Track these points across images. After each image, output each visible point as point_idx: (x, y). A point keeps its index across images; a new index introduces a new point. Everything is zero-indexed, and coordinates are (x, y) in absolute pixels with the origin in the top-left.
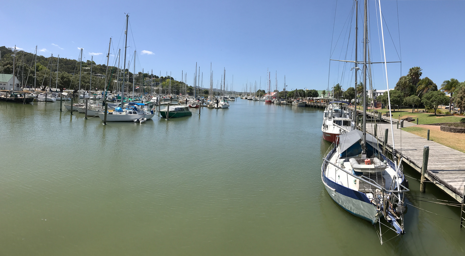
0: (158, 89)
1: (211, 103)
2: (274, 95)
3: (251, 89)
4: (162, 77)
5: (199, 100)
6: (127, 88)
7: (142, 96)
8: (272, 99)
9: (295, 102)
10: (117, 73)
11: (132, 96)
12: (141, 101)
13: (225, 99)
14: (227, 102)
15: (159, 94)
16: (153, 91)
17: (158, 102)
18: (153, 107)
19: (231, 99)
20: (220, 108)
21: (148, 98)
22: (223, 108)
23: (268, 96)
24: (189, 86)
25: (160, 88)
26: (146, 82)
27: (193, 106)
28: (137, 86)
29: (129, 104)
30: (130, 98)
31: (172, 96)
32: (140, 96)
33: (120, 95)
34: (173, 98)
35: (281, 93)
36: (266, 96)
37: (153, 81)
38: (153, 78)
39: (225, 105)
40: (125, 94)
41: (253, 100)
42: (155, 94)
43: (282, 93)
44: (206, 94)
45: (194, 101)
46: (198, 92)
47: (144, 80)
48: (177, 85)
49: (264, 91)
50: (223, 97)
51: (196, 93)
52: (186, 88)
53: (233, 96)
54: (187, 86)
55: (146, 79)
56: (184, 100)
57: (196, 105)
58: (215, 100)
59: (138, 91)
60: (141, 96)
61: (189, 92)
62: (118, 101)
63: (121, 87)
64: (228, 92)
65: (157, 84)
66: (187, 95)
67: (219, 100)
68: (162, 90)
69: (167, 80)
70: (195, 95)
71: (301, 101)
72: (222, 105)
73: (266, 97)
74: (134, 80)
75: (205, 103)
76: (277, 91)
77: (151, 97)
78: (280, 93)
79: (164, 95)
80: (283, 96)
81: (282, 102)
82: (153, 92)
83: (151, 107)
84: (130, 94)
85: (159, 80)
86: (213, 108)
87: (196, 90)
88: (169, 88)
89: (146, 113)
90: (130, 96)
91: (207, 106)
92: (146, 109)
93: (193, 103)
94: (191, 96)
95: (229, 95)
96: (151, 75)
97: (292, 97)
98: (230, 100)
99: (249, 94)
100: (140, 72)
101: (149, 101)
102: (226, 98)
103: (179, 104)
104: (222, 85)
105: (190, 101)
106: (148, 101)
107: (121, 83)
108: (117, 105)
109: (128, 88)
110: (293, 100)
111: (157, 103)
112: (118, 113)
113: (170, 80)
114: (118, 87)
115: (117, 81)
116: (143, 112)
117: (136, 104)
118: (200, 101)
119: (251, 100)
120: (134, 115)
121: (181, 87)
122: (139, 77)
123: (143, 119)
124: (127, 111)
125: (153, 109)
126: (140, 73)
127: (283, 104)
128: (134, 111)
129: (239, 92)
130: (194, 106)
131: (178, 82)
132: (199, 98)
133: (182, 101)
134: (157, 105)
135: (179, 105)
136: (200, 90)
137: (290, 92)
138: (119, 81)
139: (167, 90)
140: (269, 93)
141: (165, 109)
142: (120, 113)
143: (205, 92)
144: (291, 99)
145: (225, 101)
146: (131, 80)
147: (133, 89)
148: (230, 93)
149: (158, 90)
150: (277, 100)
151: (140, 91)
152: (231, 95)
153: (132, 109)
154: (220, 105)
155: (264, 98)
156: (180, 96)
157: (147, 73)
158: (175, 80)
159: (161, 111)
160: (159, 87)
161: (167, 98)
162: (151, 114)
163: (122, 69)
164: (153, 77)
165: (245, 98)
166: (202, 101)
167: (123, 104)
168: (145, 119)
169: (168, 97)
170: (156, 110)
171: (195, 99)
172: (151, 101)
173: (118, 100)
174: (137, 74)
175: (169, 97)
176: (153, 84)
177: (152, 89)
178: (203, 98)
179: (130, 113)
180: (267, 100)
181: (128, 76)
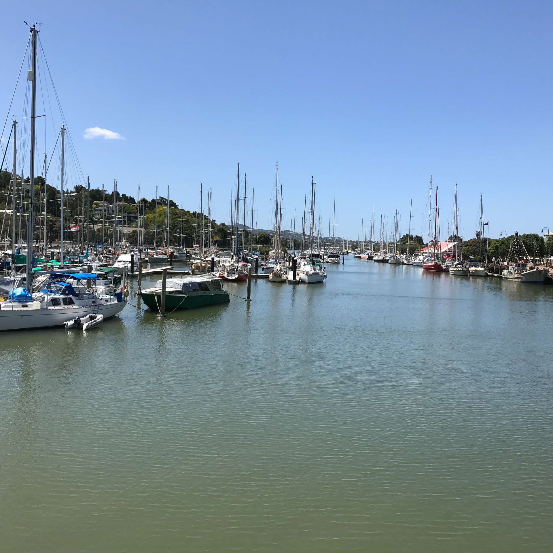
0: (135, 232)
1: (278, 268)
2: (449, 249)
3: (383, 231)
4: (144, 201)
5: (245, 260)
6: (43, 230)
7: (87, 253)
8: (443, 261)
9: (512, 271)
10: (11, 188)
11: (59, 253)
12: (86, 267)
13: (315, 259)
14: (321, 268)
15: (136, 245)
16: (120, 237)
17: (135, 269)
18: (122, 282)
19: (329, 260)
20: (302, 282)
21: (107, 257)
22: (309, 283)
23: (430, 251)
24: (219, 224)
25: (140, 229)
26: (99, 212)
27: (231, 278)
28: (72, 225)
29: (51, 275)
30: (55, 258)
31: (174, 252)
32: (83, 253)
33: (24, 252)
34: (176, 257)
35: (471, 243)
36: (427, 251)
37: (120, 211)
38: (119, 201)
39: (315, 273)
40: (38, 249)
41: (389, 261)
42: (126, 247)
43: (471, 245)
44: (263, 246)
45: (232, 263)
46: (243, 241)
47: (91, 206)
48: (187, 221)
49: (419, 240)
50: (308, 252)
51: (239, 243)
52: (210, 229)
53: (333, 249)
54: (214, 225)
55: (97, 204)
56: (207, 261)
57: (239, 274)
58: (286, 261)
59: (76, 238)
60: (85, 252)
61: (218, 238)
62: (18, 269)
63: (24, 230)
64: (321, 239)
65: (129, 217)
66: (214, 248)
67: (298, 261)
68: (145, 235)
69: (159, 208)
70: (234, 247)
71: (531, 268)
72: (307, 275)
73: (426, 255)
74: (62, 208)
75: (263, 270)
76: (459, 237)
77: (114, 254)
78: (466, 244)
79: (152, 249)
80: (474, 254)
81: (472, 269)
82: (120, 239)
83: (116, 282)
84: (51, 248)
85: (137, 209)
86: (284, 282)
87: (239, 235)
88: (164, 228)
89: (101, 299)
90: (52, 253)
91: (268, 277)
92: (100, 288)
93: (229, 269)
94: (226, 250)
95: (324, 249)
96: (113, 193)
97: (504, 255)
98: (327, 262)
99: (377, 246)
100: (79, 184)
101: (109, 265)
102: (317, 256)
103: (193, 271)
104: (305, 222)
105: (221, 264)
106: (106, 266)
107: (23, 216)
108: (15, 281)
109: (45, 231)
110: (505, 263)
111: (132, 271)
112: (18, 307)
113: (167, 208)
114: (16, 228)
115: (12, 212)
116: (94, 297)
117: (71, 275)
118: (250, 265)
119: (384, 261)
120: (66, 307)
121: (199, 227)
122: (78, 198)
123: (92, 318)
124: (44, 297)
125: (122, 289)
126: (79, 189)
127: (476, 275)
128: (65, 296)
129: (351, 241)
130: (234, 278)
131: (189, 212)
132: (247, 255)
133: (201, 263)
134: (133, 277)
135: (194, 274)
136: (248, 236)
137: (497, 241)
138: (18, 210)
139: (158, 233)
140: (435, 244)
141: (156, 286)
142: (24, 306)
143: (260, 238)
144: (498, 263)
145: (313, 264)
146: (54, 209)
147: (60, 233)
148: (327, 242)
149: (133, 236)
150: (458, 264)
151: (82, 239)
152: (329, 249)
153: (60, 290)
154: (301, 275)
155: (421, 258)
156: (196, 249)
157: (101, 189)
158: (180, 208)
159: (143, 292)
160: (136, 227)
161: (160, 256)
162: (116, 301)
163: (25, 178)
164: (120, 199)
165: (367, 257)
166: (254, 264)
167: (32, 277)
168: (100, 317)
169: (161, 253)
170: (129, 291)
171: (235, 257)
172: (117, 265)
173: (19, 265)
174: (72, 192)
175: (166, 254)
176: (119, 218)
177: (117, 232)
178: (257, 256)
179: (55, 302)
180: (430, 264)
181: (45, 197)
